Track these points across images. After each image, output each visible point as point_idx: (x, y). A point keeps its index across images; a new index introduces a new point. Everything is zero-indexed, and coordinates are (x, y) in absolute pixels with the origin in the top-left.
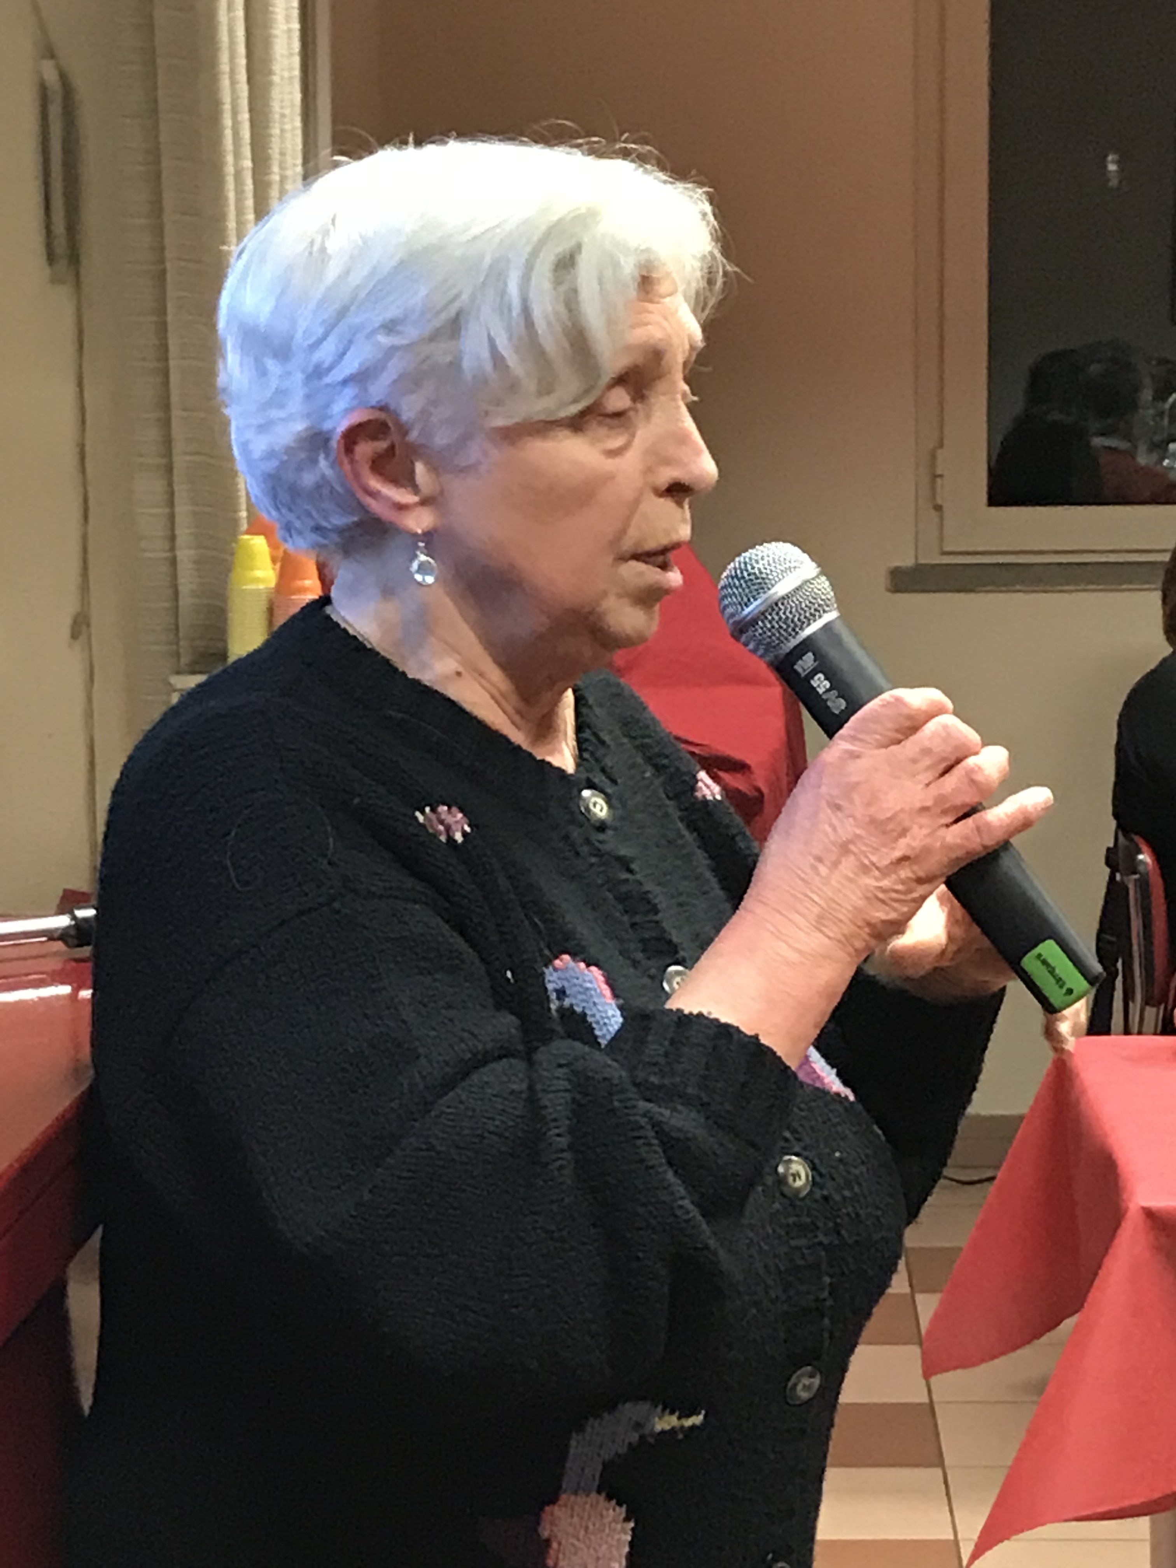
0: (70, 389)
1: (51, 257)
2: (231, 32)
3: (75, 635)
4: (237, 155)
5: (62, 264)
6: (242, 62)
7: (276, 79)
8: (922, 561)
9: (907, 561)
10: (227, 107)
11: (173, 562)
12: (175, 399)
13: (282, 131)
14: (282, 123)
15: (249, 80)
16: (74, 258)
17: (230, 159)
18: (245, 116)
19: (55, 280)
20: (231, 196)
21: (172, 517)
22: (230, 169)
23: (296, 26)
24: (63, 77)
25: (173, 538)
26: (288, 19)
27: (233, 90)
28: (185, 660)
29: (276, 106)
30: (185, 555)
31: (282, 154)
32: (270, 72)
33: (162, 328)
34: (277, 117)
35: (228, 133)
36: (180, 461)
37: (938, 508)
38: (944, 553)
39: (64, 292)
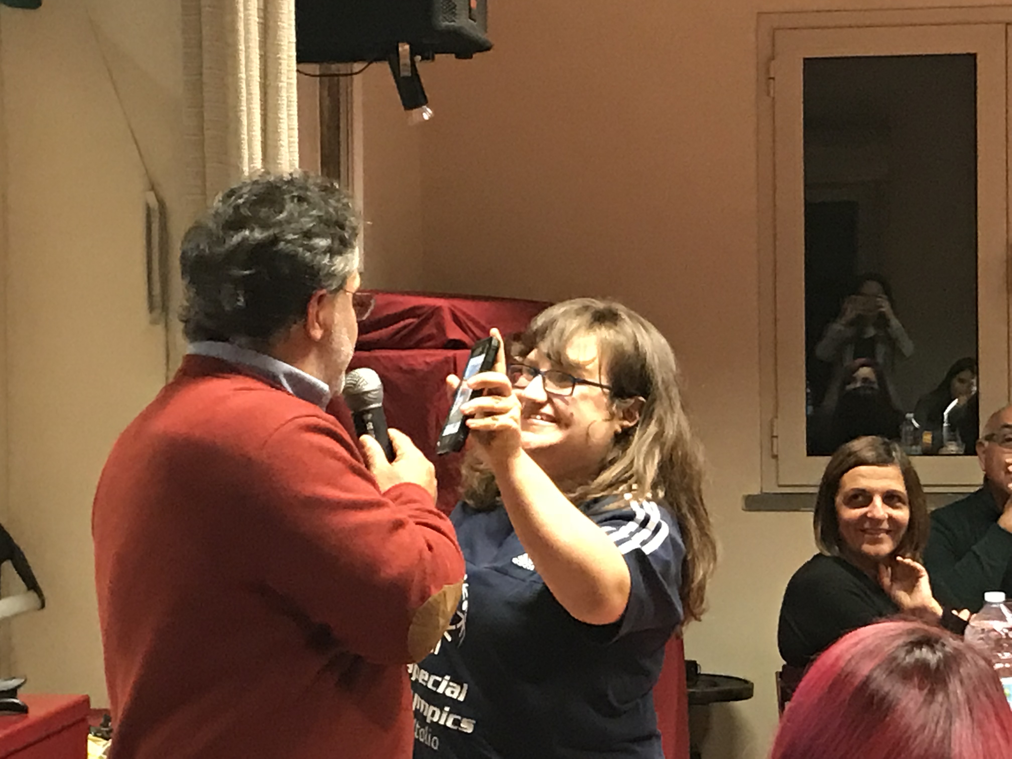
1: (151, 308)
5: (158, 312)
8: (764, 491)
9: (755, 491)
16: (165, 308)
19: (154, 322)
24: (160, 202)
37: (775, 457)
38: (780, 486)
39: (160, 329)
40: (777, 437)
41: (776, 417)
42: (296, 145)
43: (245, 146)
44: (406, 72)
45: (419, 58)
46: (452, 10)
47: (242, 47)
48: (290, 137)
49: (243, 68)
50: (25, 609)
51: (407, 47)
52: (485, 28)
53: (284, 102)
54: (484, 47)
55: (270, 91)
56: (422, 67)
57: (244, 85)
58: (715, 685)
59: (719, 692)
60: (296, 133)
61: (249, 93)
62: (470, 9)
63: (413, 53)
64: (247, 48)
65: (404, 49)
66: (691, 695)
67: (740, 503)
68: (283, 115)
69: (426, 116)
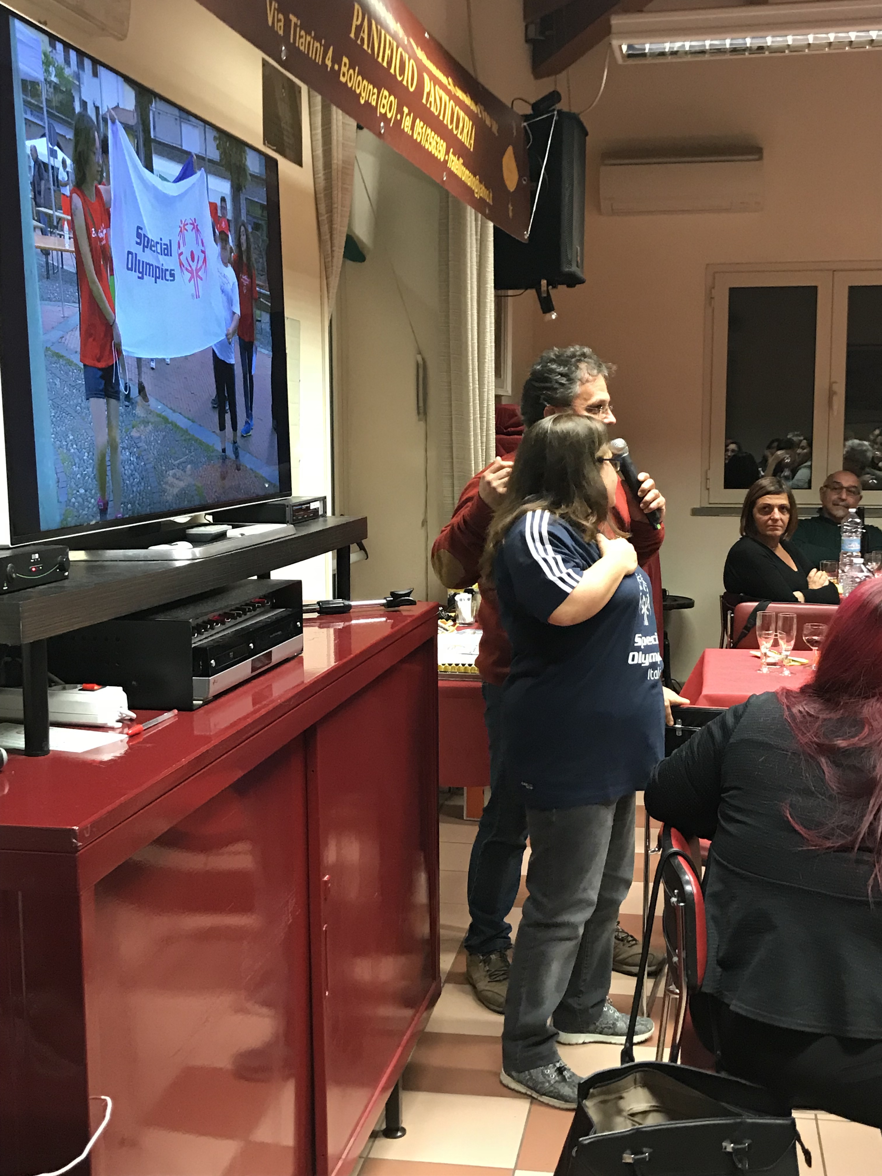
0: (423, 452)
1: (419, 413)
2: (473, 347)
3: (423, 525)
4: (474, 383)
5: (422, 416)
6: (476, 355)
7: (486, 360)
8: (703, 506)
9: (697, 506)
10: (471, 370)
12: (454, 455)
13: (488, 375)
15: (478, 361)
16: (425, 413)
17: (471, 384)
18: (476, 372)
19: (420, 420)
20: (471, 395)
21: (453, 491)
22: (472, 387)
23: (493, 344)
24: (423, 359)
26: (491, 342)
27: (473, 364)
29: (486, 368)
31: (488, 383)
32: (485, 358)
33: (451, 434)
34: (486, 372)
35: (471, 377)
36: (456, 474)
37: (708, 489)
38: (710, 504)
39: (422, 423)
40: (709, 479)
41: (709, 469)
42: (493, 331)
43: (470, 332)
44: (544, 295)
45: (550, 287)
46: (570, 263)
47: (469, 282)
48: (490, 327)
49: (469, 293)
50: (358, 559)
51: (545, 281)
52: (582, 272)
53: (488, 309)
54: (582, 281)
55: (481, 304)
56: (553, 292)
57: (469, 301)
58: (676, 600)
59: (678, 604)
60: (493, 325)
61: (472, 305)
62: (577, 262)
63: (548, 285)
64: (472, 282)
65: (544, 282)
66: (664, 606)
67: (689, 512)
68: (488, 316)
69: (554, 316)
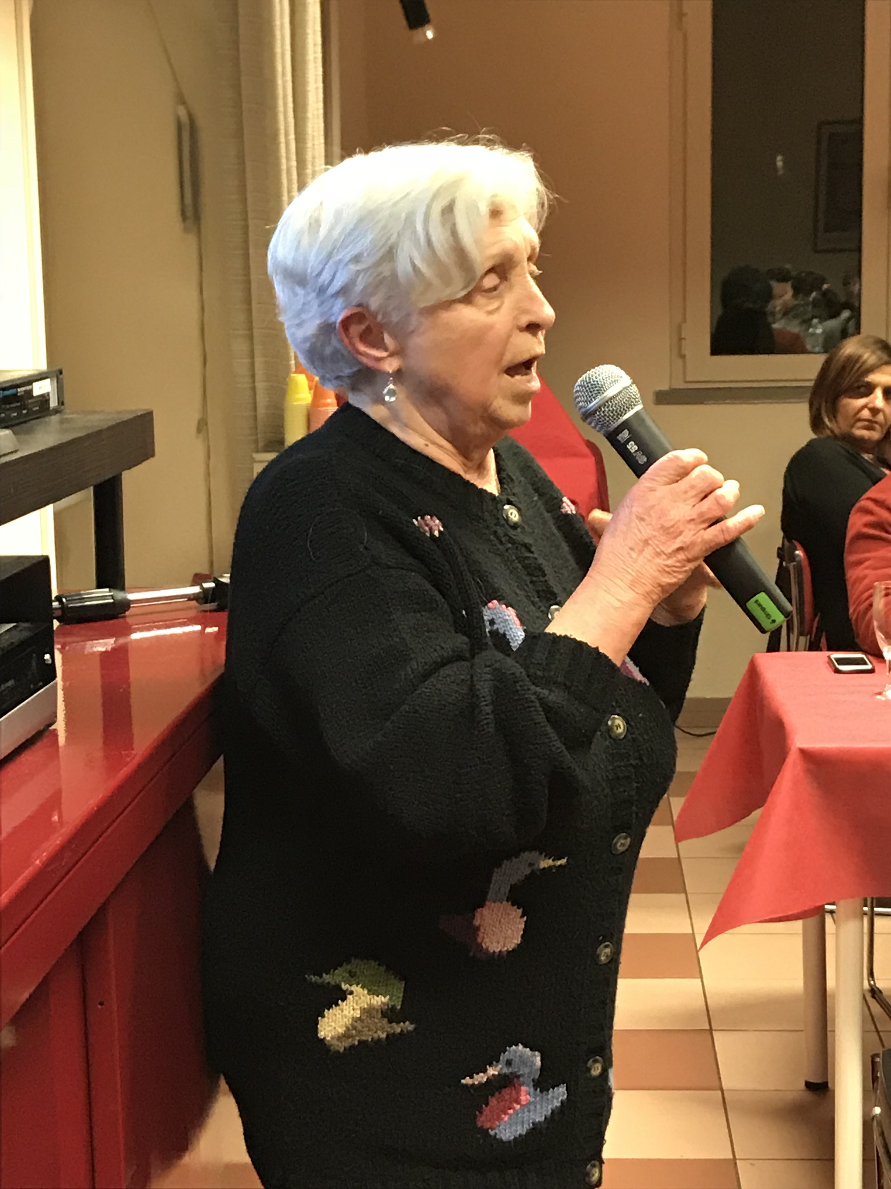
0: (195, 292)
1: (184, 217)
2: (285, 89)
3: (199, 430)
4: (288, 159)
5: (190, 223)
6: (290, 105)
7: (309, 115)
8: (674, 387)
9: (665, 387)
10: (282, 132)
11: (254, 389)
12: (254, 297)
13: (314, 145)
14: (313, 140)
15: (295, 117)
16: (197, 217)
17: (284, 161)
18: (292, 136)
19: (186, 230)
20: (285, 181)
21: (252, 364)
22: (284, 167)
23: (321, 85)
24: (190, 115)
25: (253, 376)
26: (316, 81)
27: (286, 122)
28: (261, 444)
29: (310, 131)
30: (260, 385)
31: (313, 158)
32: (307, 112)
33: (246, 256)
34: (310, 137)
35: (283, 147)
36: (256, 332)
37: (683, 357)
38: (686, 382)
39: (191, 236)
40: (684, 339)
41: (685, 321)
42: (320, 60)
43: (279, 60)
48: (315, 52)
53: (310, 18)
55: (298, 8)
60: (319, 49)
61: (281, 8)
67: (651, 397)
68: (310, 31)
69: (430, 35)
